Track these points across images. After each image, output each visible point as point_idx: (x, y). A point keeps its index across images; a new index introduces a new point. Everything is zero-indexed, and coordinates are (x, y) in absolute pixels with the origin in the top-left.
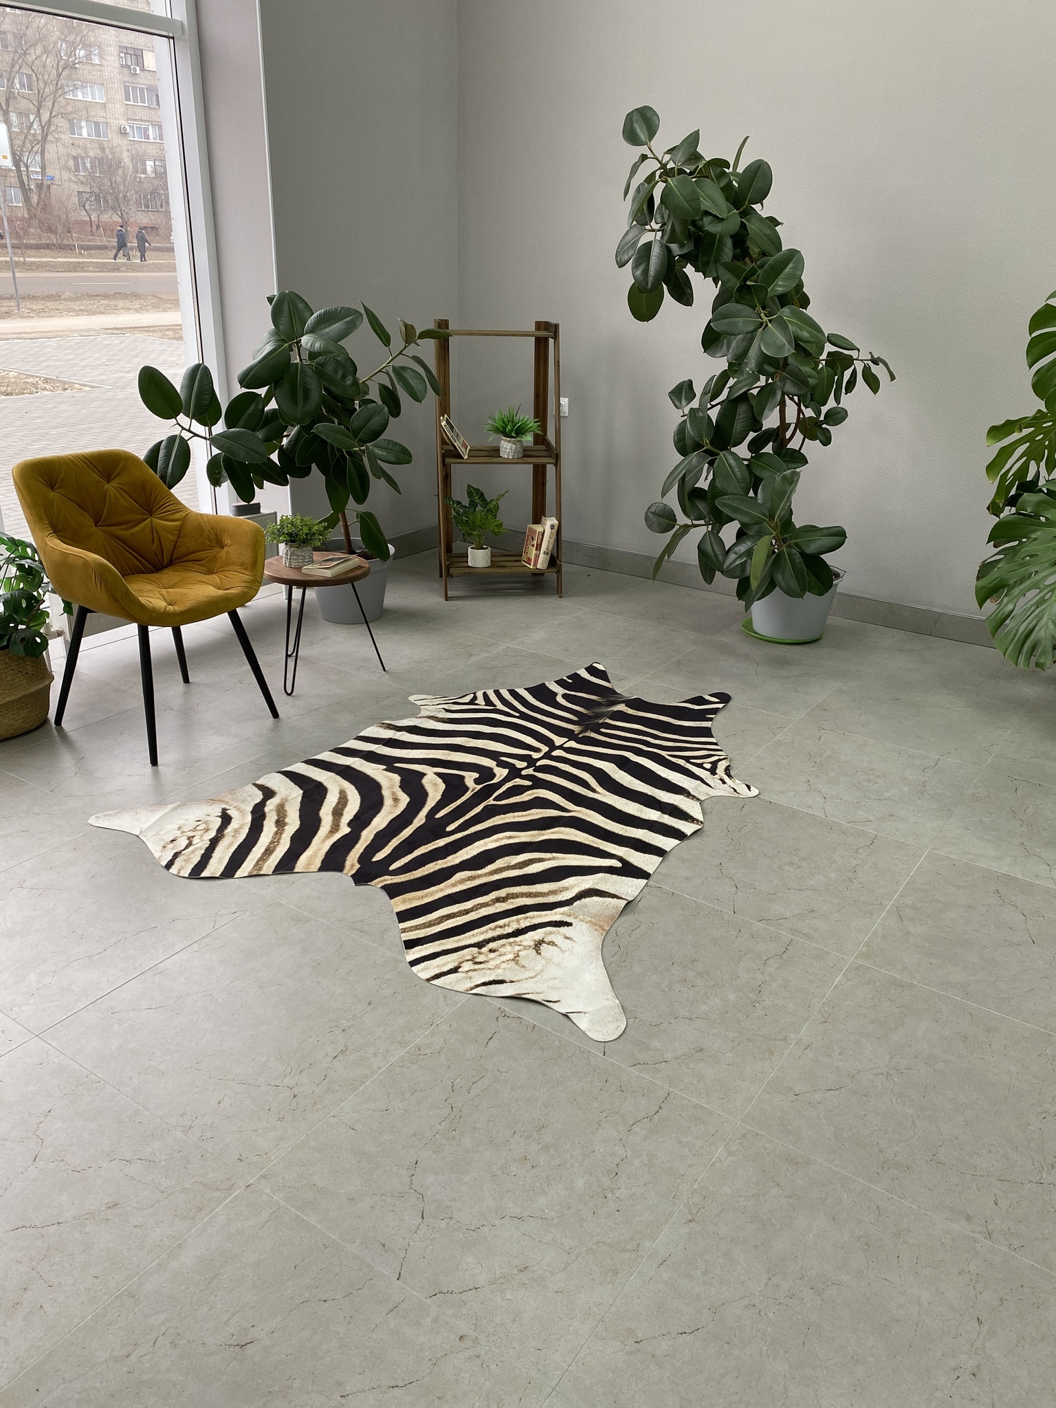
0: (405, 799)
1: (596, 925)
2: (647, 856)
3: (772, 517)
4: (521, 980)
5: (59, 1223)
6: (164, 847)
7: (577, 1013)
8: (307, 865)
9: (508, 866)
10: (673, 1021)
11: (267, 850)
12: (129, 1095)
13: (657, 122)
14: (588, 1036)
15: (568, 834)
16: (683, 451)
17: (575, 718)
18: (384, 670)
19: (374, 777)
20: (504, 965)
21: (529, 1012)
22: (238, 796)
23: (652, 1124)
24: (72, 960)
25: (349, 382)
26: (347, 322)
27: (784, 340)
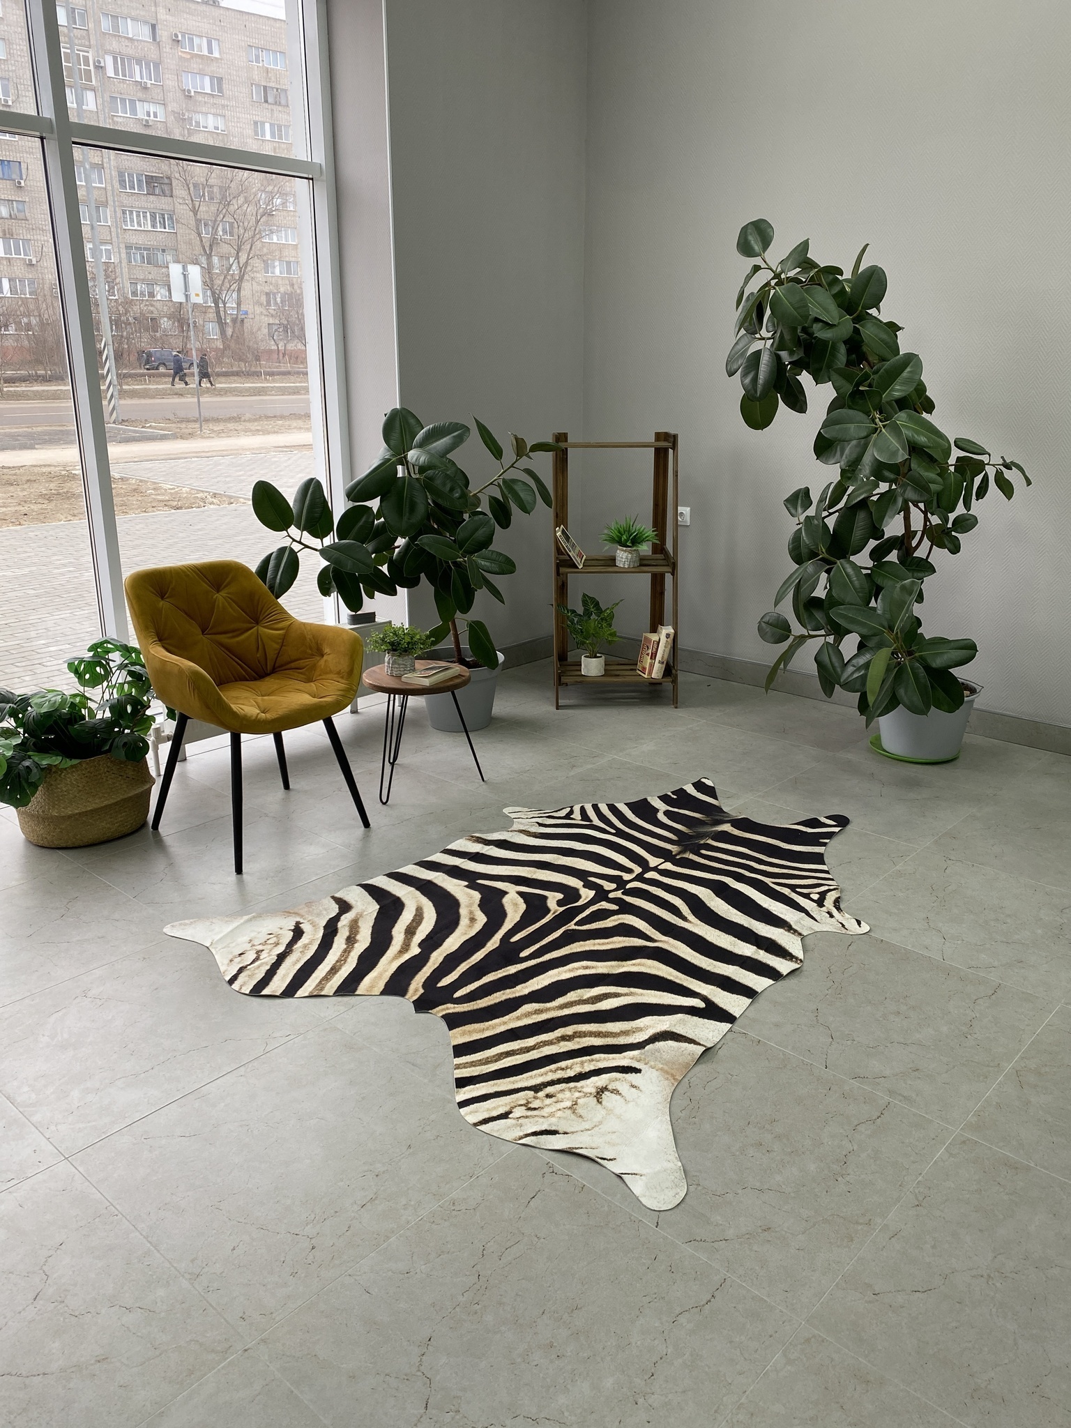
0: (482, 919)
1: (667, 1072)
2: (735, 996)
3: (891, 628)
4: (577, 1131)
5: (44, 1374)
6: (231, 961)
7: (632, 1174)
8: (370, 987)
9: (579, 1000)
10: (740, 1191)
11: (332, 969)
12: (144, 1233)
13: (772, 234)
14: (641, 1202)
15: (650, 967)
16: (798, 559)
18: (482, 781)
20: (559, 1114)
21: (580, 1170)
22: (314, 909)
23: (701, 1316)
24: (118, 1078)
25: (456, 494)
26: (454, 436)
27: (898, 446)
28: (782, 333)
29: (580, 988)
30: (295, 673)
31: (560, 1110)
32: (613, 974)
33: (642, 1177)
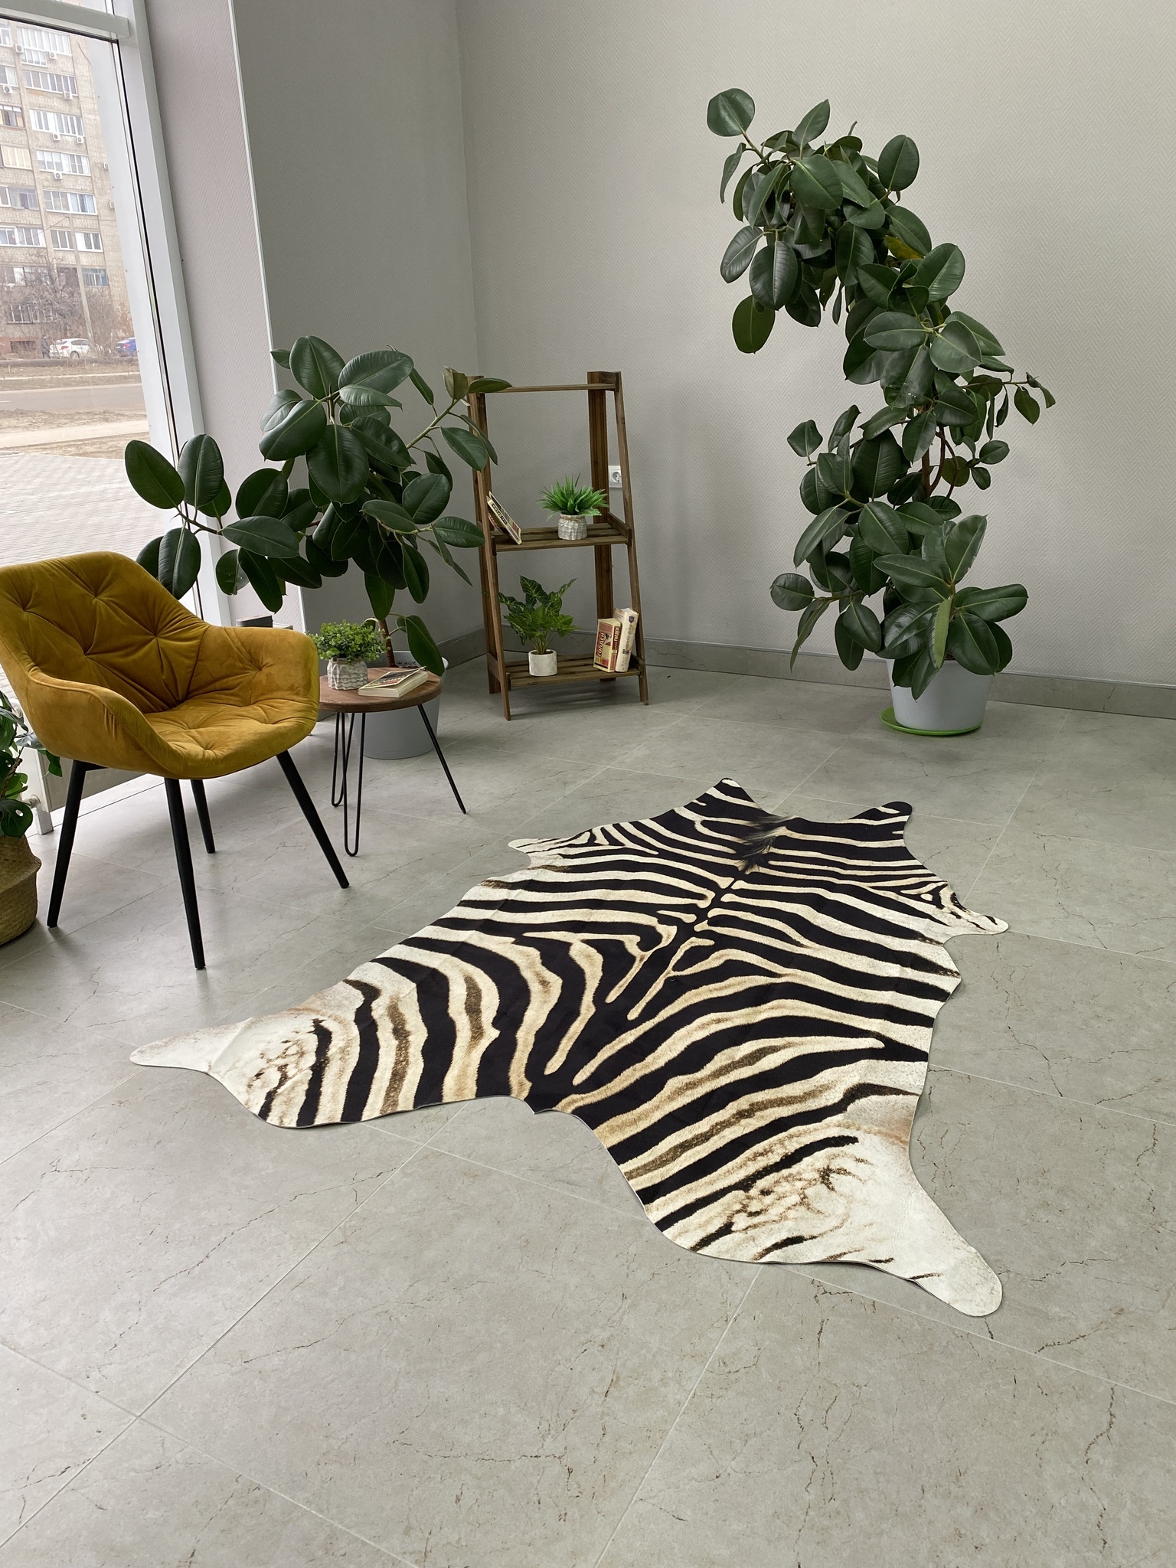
0: (556, 982)
1: (888, 1135)
2: (910, 1028)
3: (947, 577)
4: (826, 1233)
6: (249, 1086)
7: (923, 1277)
8: (458, 1090)
9: (731, 1062)
10: (1060, 1269)
11: (395, 1074)
13: (752, 108)
14: (955, 1310)
15: (793, 1009)
16: (815, 507)
17: (731, 851)
18: (465, 812)
19: (504, 955)
20: (792, 1214)
22: (329, 1001)
23: (1114, 1446)
24: (161, 1280)
25: (395, 448)
26: (393, 368)
27: (964, 352)
28: (804, 220)
29: (726, 1048)
30: (223, 696)
31: (789, 1208)
32: (753, 1024)
33: (941, 1277)
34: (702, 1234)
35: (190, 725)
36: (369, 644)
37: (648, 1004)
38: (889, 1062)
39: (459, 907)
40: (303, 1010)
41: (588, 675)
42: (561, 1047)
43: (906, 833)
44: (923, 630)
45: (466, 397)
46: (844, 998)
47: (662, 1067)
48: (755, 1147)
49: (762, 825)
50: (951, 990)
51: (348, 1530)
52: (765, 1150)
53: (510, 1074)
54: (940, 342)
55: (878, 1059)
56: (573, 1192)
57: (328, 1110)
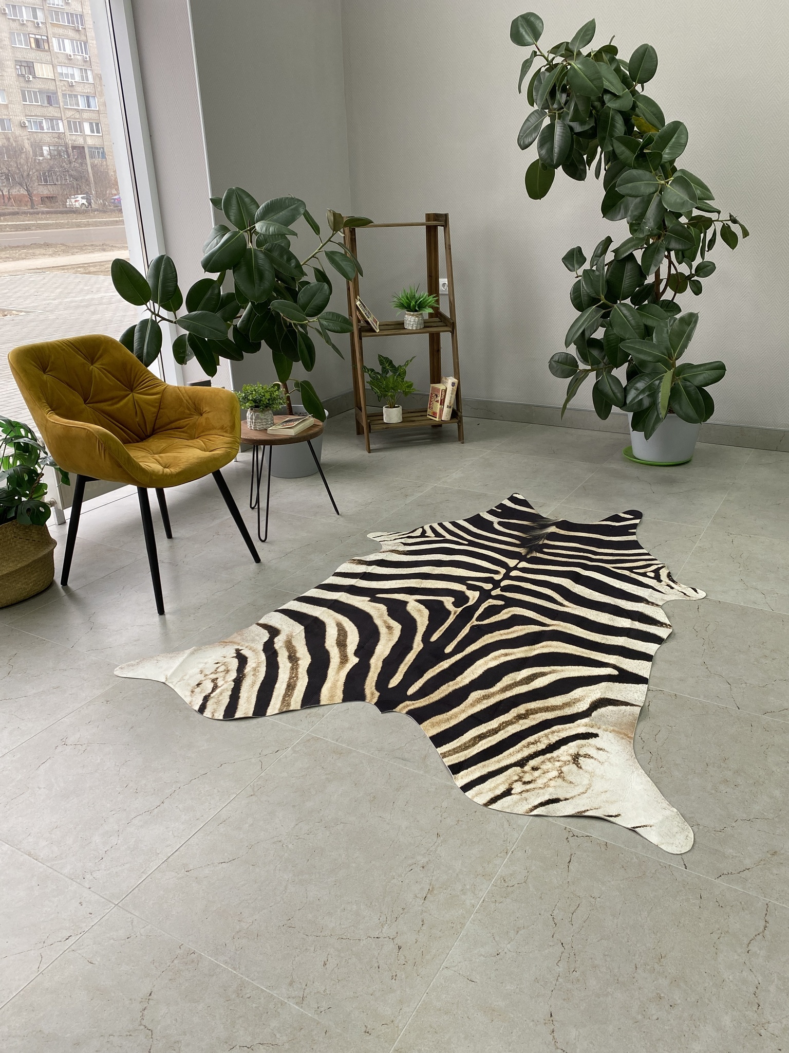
0: (397, 627)
1: (620, 733)
2: (637, 661)
3: (671, 355)
4: (575, 796)
6: (192, 691)
7: (640, 827)
8: (331, 697)
9: (514, 682)
10: (734, 824)
11: (288, 685)
13: (541, 26)
14: (662, 850)
15: (556, 647)
16: (580, 307)
17: (518, 542)
18: (338, 514)
19: (363, 608)
20: (552, 783)
21: (597, 830)
22: (246, 637)
23: (767, 942)
24: (133, 817)
25: (293, 265)
26: (292, 209)
27: (686, 198)
28: (576, 105)
29: (511, 673)
30: (176, 433)
31: (551, 780)
32: (529, 657)
33: (652, 828)
34: (491, 795)
35: (155, 452)
36: (274, 399)
37: (458, 642)
38: (621, 684)
39: (333, 577)
40: (229, 642)
41: (423, 423)
42: (400, 670)
43: (638, 531)
44: (653, 392)
45: (342, 230)
46: (592, 641)
47: (467, 684)
48: (528, 738)
49: (540, 525)
50: (665, 637)
51: (252, 982)
52: (535, 741)
53: (365, 687)
54: (669, 190)
55: (614, 682)
56: (405, 765)
57: (244, 709)
